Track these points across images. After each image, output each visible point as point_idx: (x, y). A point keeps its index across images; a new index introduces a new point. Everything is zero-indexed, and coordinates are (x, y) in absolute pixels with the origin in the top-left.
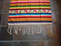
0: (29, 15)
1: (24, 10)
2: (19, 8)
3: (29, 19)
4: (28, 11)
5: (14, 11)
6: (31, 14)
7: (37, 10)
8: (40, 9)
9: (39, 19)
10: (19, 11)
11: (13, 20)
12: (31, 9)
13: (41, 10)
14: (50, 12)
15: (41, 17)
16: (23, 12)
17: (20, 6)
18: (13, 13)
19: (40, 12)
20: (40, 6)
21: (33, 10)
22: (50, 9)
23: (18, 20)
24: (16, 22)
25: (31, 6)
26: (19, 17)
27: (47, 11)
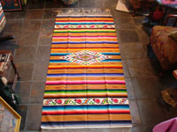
0: (85, 110)
1: (73, 100)
2: (63, 94)
3: (85, 118)
4: (83, 100)
5: (54, 100)
6: (88, 106)
7: (101, 100)
8: (107, 96)
9: (105, 118)
10: (63, 100)
11: (52, 119)
12: (87, 97)
13: (109, 99)
14: (127, 102)
15: (109, 113)
16: (72, 102)
17: (66, 91)
18: (51, 104)
19: (106, 103)
20: (106, 90)
21: (92, 100)
22: (126, 97)
23: (61, 118)
24: (58, 123)
25: (87, 90)
26: (65, 114)
27: (120, 100)
